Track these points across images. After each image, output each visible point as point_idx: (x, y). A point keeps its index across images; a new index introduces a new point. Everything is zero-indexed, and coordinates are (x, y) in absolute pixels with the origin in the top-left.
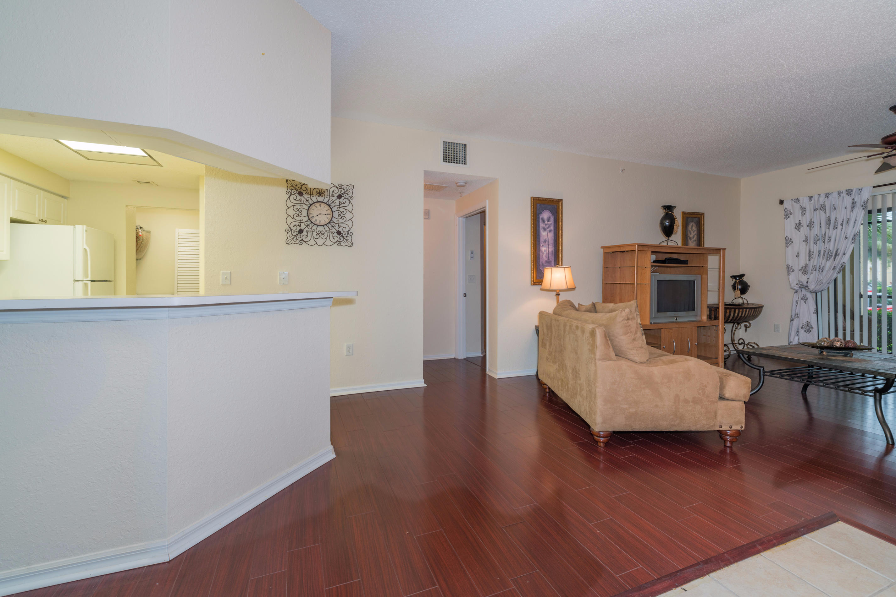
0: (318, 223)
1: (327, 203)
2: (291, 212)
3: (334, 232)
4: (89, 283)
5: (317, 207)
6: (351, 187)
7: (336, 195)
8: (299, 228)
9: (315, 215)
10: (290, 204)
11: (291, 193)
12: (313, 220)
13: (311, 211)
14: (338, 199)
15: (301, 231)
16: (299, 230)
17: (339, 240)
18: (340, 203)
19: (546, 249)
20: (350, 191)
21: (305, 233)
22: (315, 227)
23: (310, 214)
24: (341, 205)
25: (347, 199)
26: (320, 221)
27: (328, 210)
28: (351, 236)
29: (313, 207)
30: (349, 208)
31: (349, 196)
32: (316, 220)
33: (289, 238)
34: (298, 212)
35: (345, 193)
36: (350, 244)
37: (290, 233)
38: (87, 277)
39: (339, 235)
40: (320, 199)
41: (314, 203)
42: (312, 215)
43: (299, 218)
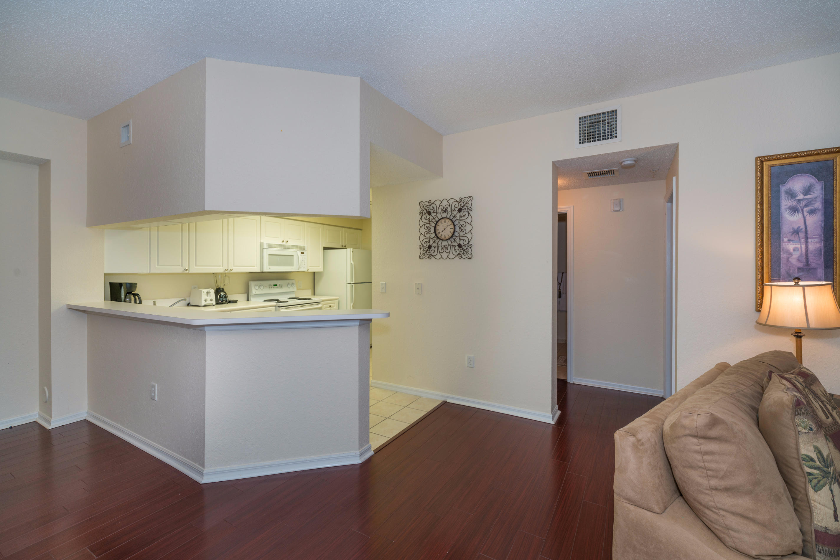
0: (443, 238)
1: (450, 218)
2: (423, 230)
3: (456, 245)
4: (353, 284)
5: (442, 223)
6: (470, 199)
7: (457, 209)
8: (428, 244)
9: (441, 231)
10: (422, 224)
11: (422, 214)
12: (439, 236)
13: (438, 228)
14: (459, 213)
15: (430, 247)
16: (429, 246)
17: (460, 253)
18: (461, 216)
19: (799, 246)
20: (470, 203)
21: (433, 248)
22: (440, 242)
23: (437, 230)
24: (462, 218)
25: (467, 211)
26: (445, 236)
27: (451, 224)
28: (471, 247)
29: (439, 223)
30: (469, 220)
31: (468, 207)
32: (442, 235)
33: (422, 254)
34: (427, 230)
35: (464, 205)
36: (470, 256)
37: (422, 250)
38: (353, 281)
39: (460, 248)
40: (444, 215)
41: (440, 220)
42: (438, 231)
43: (428, 235)
